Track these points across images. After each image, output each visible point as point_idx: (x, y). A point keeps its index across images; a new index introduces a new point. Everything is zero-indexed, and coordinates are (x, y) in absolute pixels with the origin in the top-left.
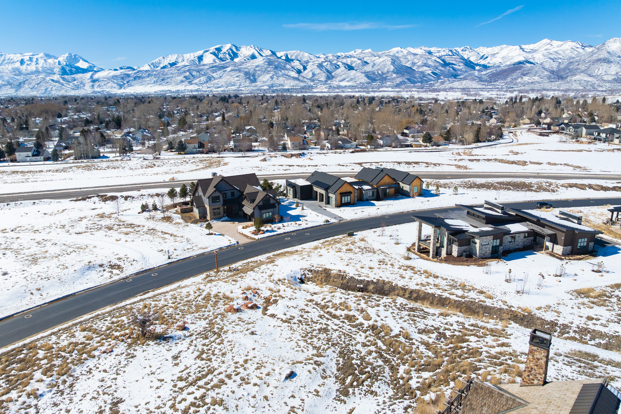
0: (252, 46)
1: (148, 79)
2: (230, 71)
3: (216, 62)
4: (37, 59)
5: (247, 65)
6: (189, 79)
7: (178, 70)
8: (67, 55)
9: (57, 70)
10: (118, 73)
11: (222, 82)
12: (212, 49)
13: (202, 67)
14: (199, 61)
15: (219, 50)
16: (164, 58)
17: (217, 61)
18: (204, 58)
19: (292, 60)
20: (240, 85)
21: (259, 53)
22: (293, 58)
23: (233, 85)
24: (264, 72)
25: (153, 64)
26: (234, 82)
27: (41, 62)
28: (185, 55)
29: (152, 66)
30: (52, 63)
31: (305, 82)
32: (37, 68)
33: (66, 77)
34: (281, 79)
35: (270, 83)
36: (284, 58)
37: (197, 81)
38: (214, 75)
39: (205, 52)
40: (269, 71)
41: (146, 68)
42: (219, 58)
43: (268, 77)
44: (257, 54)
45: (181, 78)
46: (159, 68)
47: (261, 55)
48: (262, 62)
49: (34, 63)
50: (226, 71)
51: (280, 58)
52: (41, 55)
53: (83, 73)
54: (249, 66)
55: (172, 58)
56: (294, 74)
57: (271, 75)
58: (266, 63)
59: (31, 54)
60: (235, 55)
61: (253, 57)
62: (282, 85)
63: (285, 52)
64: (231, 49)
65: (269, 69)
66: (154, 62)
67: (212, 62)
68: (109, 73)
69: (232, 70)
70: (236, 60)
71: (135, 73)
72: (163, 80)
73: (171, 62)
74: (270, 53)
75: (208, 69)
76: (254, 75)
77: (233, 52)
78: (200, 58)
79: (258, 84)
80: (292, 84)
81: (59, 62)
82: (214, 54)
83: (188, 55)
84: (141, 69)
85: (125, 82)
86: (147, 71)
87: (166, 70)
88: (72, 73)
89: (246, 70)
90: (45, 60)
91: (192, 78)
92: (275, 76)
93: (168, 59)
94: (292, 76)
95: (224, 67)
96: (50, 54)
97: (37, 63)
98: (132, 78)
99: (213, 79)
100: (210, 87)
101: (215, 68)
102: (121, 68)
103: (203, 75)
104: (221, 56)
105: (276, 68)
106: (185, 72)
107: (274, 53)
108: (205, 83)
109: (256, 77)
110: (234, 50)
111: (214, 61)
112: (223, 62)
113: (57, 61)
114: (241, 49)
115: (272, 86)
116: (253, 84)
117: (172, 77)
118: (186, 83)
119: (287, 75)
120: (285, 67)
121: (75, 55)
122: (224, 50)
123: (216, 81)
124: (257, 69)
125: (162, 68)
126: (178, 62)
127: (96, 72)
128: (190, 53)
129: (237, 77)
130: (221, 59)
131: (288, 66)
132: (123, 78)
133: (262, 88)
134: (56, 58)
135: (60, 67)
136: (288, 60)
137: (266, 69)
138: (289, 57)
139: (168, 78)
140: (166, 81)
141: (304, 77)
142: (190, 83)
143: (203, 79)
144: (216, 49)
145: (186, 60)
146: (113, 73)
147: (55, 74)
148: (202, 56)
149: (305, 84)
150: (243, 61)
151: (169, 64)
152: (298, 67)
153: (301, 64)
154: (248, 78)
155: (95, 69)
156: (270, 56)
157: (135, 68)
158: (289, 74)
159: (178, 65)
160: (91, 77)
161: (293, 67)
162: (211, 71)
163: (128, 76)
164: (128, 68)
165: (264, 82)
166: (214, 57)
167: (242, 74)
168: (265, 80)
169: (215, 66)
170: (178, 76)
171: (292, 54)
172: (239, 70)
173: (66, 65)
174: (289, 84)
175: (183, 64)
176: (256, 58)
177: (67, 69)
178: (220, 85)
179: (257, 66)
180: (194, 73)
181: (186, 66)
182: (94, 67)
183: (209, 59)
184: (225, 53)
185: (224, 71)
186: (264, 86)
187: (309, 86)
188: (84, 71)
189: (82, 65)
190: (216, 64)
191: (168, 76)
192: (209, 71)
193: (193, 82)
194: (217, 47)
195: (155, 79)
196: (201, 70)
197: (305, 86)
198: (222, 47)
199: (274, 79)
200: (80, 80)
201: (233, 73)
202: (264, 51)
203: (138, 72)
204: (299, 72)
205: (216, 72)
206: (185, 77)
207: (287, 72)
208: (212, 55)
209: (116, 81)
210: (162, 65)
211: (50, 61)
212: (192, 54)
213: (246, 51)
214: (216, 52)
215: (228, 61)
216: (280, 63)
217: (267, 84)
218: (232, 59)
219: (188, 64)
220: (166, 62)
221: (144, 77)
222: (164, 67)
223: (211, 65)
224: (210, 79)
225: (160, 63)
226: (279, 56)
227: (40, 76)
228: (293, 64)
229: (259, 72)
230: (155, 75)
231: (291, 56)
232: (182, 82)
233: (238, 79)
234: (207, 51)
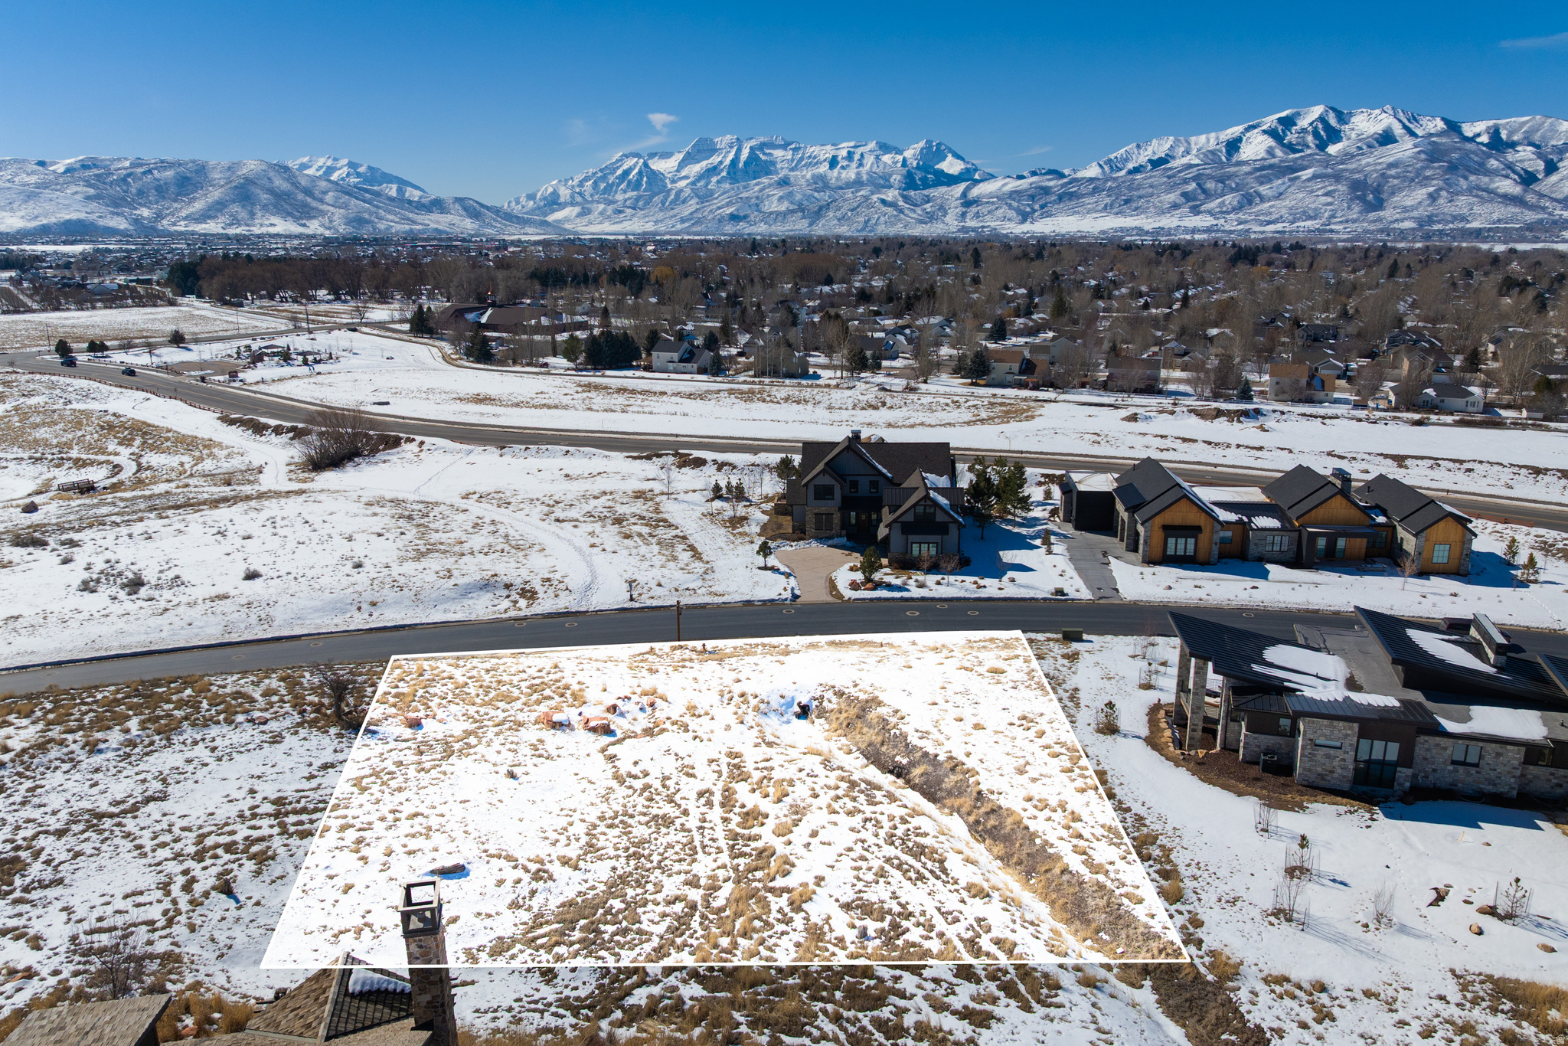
0: (1388, 108)
1: (1092, 200)
2: (1309, 180)
3: (1273, 156)
4: (862, 155)
5: (1364, 162)
6: (1195, 199)
7: (1169, 177)
8: (922, 144)
9: (896, 179)
10: (1023, 184)
11: (1282, 207)
12: (1270, 121)
13: (1233, 169)
14: (1229, 154)
15: (1288, 122)
16: (1138, 146)
17: (1279, 153)
18: (1243, 145)
19: (1513, 145)
20: (1333, 216)
21: (1405, 127)
22: (1515, 138)
23: (1310, 218)
24: (1412, 180)
25: (1109, 162)
26: (1315, 209)
27: (869, 160)
28: (1193, 139)
29: (1107, 168)
30: (889, 162)
31: (1544, 209)
32: (858, 174)
33: (912, 193)
34: (1463, 200)
35: (1423, 212)
36: (1484, 139)
37: (1213, 205)
38: (1263, 189)
39: (1247, 130)
40: (1427, 178)
41: (1093, 171)
42: (1284, 145)
43: (1421, 194)
44: (1398, 130)
45: (1173, 197)
46: (1123, 173)
47: (1412, 134)
48: (1409, 153)
49: (854, 165)
50: (1298, 178)
51: (1472, 140)
52: (872, 145)
53: (949, 185)
54: (1368, 165)
55: (1158, 147)
56: (1507, 186)
57: (1431, 189)
58: (1423, 156)
59: (852, 144)
60: (1334, 136)
61: (1386, 138)
62: (1463, 219)
63: (1491, 123)
64: (1322, 119)
65: (1428, 173)
66: (1112, 156)
67: (1262, 154)
68: (1004, 185)
69: (1315, 177)
70: (1333, 149)
71: (1063, 186)
72: (1127, 202)
73: (1155, 158)
74: (1441, 125)
75: (1250, 173)
76: (1378, 191)
77: (1327, 127)
78: (1233, 145)
79: (1387, 214)
80: (1495, 216)
81: (904, 160)
82: (1271, 133)
83: (1203, 138)
84: (1079, 175)
85: (1037, 207)
86: (1091, 180)
87: (1139, 177)
88: (926, 185)
89: (1356, 176)
90: (877, 158)
91: (1202, 197)
92: (1444, 194)
93: (1150, 149)
94: (1501, 191)
95: (1294, 168)
96: (890, 143)
97: (861, 165)
98: (1054, 198)
99: (1258, 200)
100: (1245, 222)
101: (1267, 170)
102: (1034, 173)
103: (1232, 190)
104: (1291, 137)
105: (1453, 168)
106: (1186, 181)
107: (1453, 127)
108: (1234, 209)
109: (1384, 196)
110: (1333, 121)
111: (1270, 152)
112: (1292, 156)
113: (900, 158)
114: (1353, 120)
115: (1430, 219)
116: (1372, 215)
117: (1152, 195)
118: (1185, 210)
119: (1486, 190)
120: (1482, 164)
121: (939, 145)
122: (1304, 122)
123: (1267, 205)
124: (1393, 172)
125: (1130, 172)
126: (1173, 158)
127: (977, 182)
128: (1208, 132)
129: (1326, 194)
130: (1291, 148)
131: (1493, 163)
132: (1032, 197)
133: (1396, 225)
134: (900, 152)
135: (904, 171)
136: (1498, 144)
137: (1418, 174)
138: (1504, 135)
139: (1140, 197)
140: (1134, 205)
141: (1541, 196)
142: (1195, 211)
143: (1231, 199)
144: (1280, 120)
145: (1194, 152)
146: (1013, 185)
147: (890, 187)
148: (1239, 140)
149: (1540, 216)
150: (1353, 150)
151: (1150, 161)
152: (1526, 165)
153: (1540, 156)
154: (1358, 198)
155: (977, 177)
156: (1441, 134)
157: (1066, 172)
158: (1493, 186)
159: (1173, 164)
160: (964, 194)
161: (1510, 166)
162: (1257, 178)
163: (1046, 191)
164: (1050, 172)
165: (1405, 209)
166: (1270, 142)
167: (1342, 188)
168: (1409, 202)
169: (1271, 167)
170: (1167, 192)
171: (1512, 125)
172: (1337, 177)
173: (918, 167)
174: (1483, 216)
175: (1185, 160)
176: (1396, 141)
177: (918, 175)
178: (1273, 217)
179: (1391, 166)
180: (1210, 185)
181: (1190, 166)
182: (976, 170)
183: (1256, 147)
184: (1304, 130)
185: (1290, 180)
186: (1402, 220)
187: (1555, 223)
188: (952, 180)
189: (951, 166)
190: (1273, 161)
191: (1142, 192)
192: (1249, 179)
193: (1202, 208)
194: (1283, 114)
195: (1108, 200)
196: (1229, 177)
197: (1540, 221)
198: (1298, 114)
199: (1441, 201)
200: (939, 201)
201: (1315, 185)
202: (1424, 121)
203: (1070, 183)
204: (1528, 179)
205: (1270, 181)
206: (1184, 195)
207: (1486, 179)
208: (1266, 137)
209: (1015, 204)
210: (1130, 166)
211: (887, 158)
212: (1213, 135)
213: (1366, 123)
214: (1280, 128)
215: (1309, 152)
216: (1467, 153)
217: (1415, 214)
218: (1322, 146)
219: (1197, 161)
220: (1143, 158)
221: (1083, 196)
222: (1137, 170)
223: (1258, 164)
224: (1248, 200)
225: (1127, 160)
226: (1469, 134)
227: (862, 193)
228: (1511, 156)
229: (1396, 182)
230: (1110, 188)
231: (1511, 134)
232: (1175, 206)
233: (1329, 199)
234: (1254, 127)
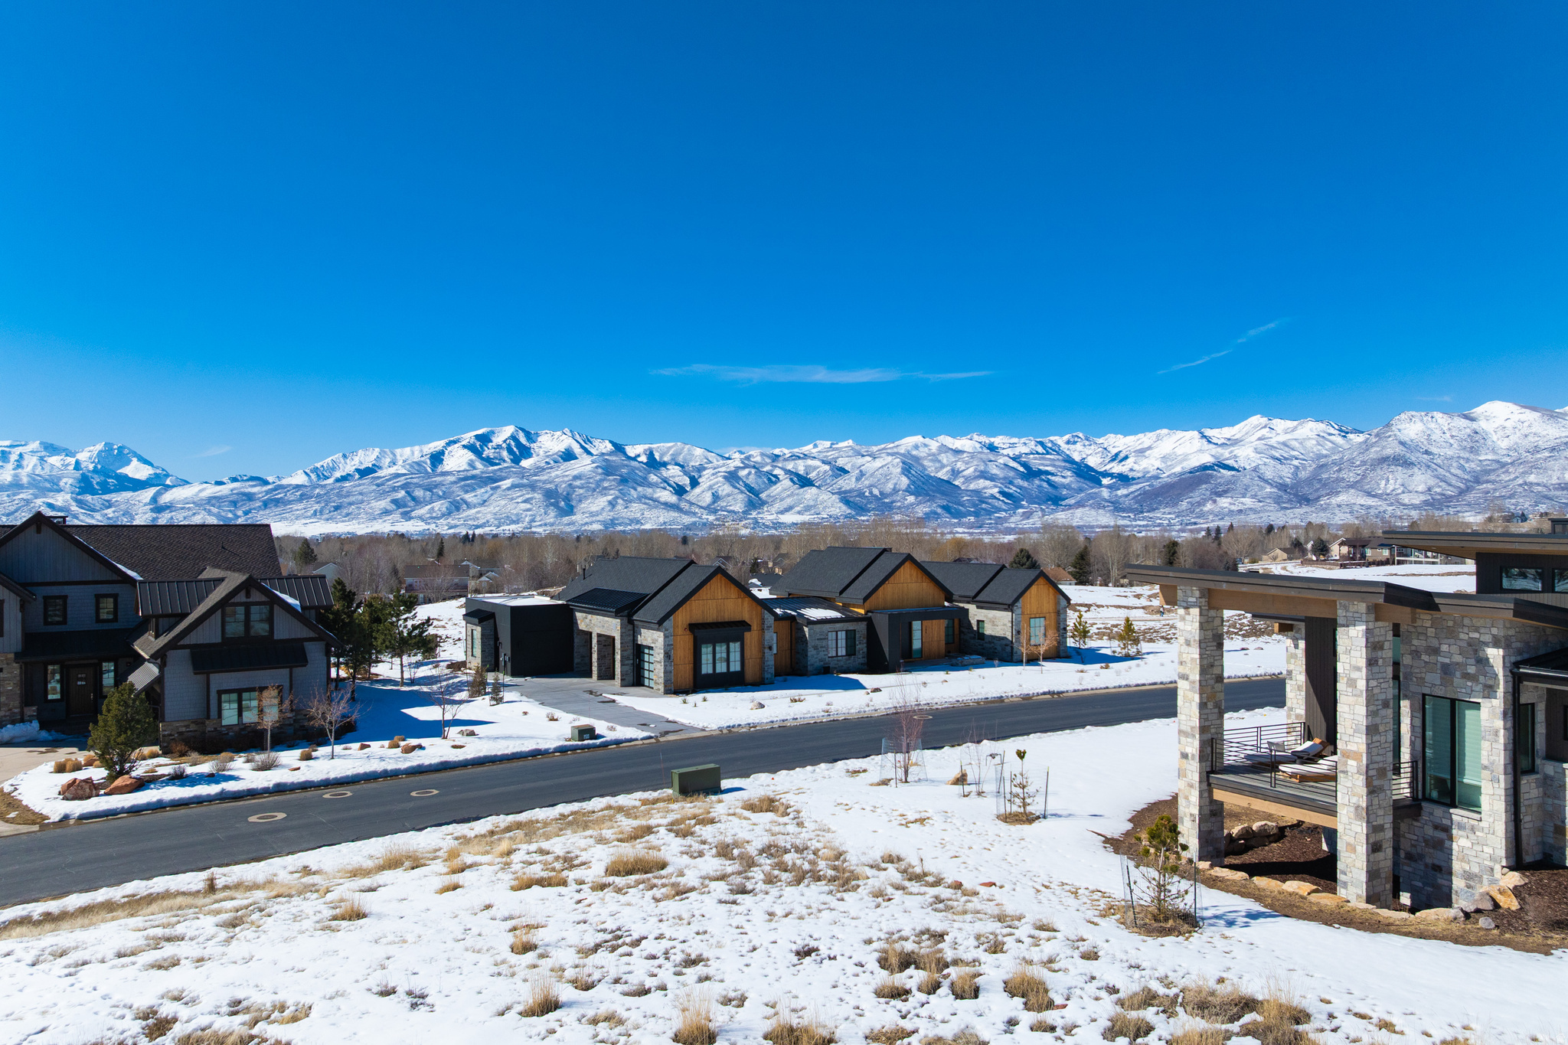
0: (566, 430)
1: (301, 506)
2: (509, 489)
3: (474, 468)
4: (21, 455)
5: (553, 474)
6: (405, 506)
7: (378, 485)
8: (100, 447)
9: (67, 482)
10: (224, 490)
11: (486, 513)
12: (468, 437)
13: (439, 479)
14: (434, 466)
15: (485, 439)
16: (344, 456)
17: (479, 465)
18: (446, 458)
19: (665, 464)
20: (533, 521)
21: (582, 447)
22: (666, 459)
23: (513, 522)
24: (594, 490)
25: (315, 470)
26: (517, 515)
27: (30, 462)
28: (398, 451)
29: (313, 476)
30: (58, 464)
31: (695, 514)
32: (16, 476)
33: (89, 498)
34: (636, 507)
35: (606, 516)
36: (643, 459)
37: (423, 511)
38: (469, 497)
39: (449, 444)
40: (605, 488)
41: (299, 479)
42: (483, 459)
43: (602, 502)
44: (577, 450)
45: (384, 504)
46: (331, 481)
47: (589, 453)
48: (589, 468)
49: (10, 466)
50: (499, 487)
51: (634, 459)
52: (35, 445)
53: (135, 490)
54: (557, 476)
55: (365, 458)
56: (667, 496)
57: (610, 498)
58: (600, 471)
59: (8, 443)
60: (526, 452)
61: (568, 456)
62: (638, 522)
63: (647, 446)
64: (513, 437)
65: (606, 484)
66: (318, 465)
67: (465, 467)
68: (201, 491)
69: (513, 486)
70: (526, 463)
71: (267, 492)
72: (337, 508)
73: (362, 467)
74: (610, 447)
75: (455, 483)
76: (567, 498)
77: (519, 444)
78: (437, 458)
79: (578, 518)
80: (661, 520)
81: (78, 463)
82: (470, 447)
83: (407, 451)
84: (284, 482)
85: (240, 513)
86: (298, 487)
87: (347, 484)
88: (106, 490)
89: (548, 486)
90: (42, 459)
91: (412, 504)
92: (620, 501)
93: (356, 460)
94: (662, 500)
95: (493, 480)
96: (57, 443)
97: (19, 465)
98: (259, 504)
99: (464, 506)
100: (456, 526)
101: (470, 481)
102: (234, 480)
103: (440, 498)
104: (488, 452)
105: (624, 481)
106: (394, 489)
107: (619, 448)
108: (443, 515)
109: (574, 503)
110: (523, 440)
111: (471, 464)
112: (491, 468)
113: (72, 461)
114: (539, 439)
115: (613, 522)
116: (566, 520)
117: (362, 502)
118: (397, 516)
119: (651, 499)
120: (645, 479)
121: (121, 449)
122: (498, 440)
123: (473, 511)
124: (578, 483)
125: (337, 480)
126: (380, 468)
127: (168, 488)
128: (412, 445)
129: (526, 501)
130: (489, 461)
131: (653, 478)
132: (234, 503)
133: (586, 527)
134: (70, 453)
135: (78, 474)
136: (653, 464)
137: (598, 484)
138: (657, 457)
139: (351, 504)
140: (345, 511)
141: (692, 504)
142: (407, 516)
143: (439, 506)
144: (477, 437)
145: (400, 463)
146: (211, 490)
147: (60, 491)
148: (442, 453)
149: (694, 519)
150: (543, 464)
151: (358, 470)
152: (677, 480)
153: (686, 473)
154: (552, 504)
155: (168, 482)
156: (611, 454)
157: (270, 479)
158: (656, 496)
159: (380, 473)
160: (154, 499)
161: (665, 481)
162: (462, 487)
163: (250, 497)
164: (252, 479)
165: (592, 514)
166: (471, 456)
167: (538, 496)
168: (594, 508)
169: (473, 477)
170: (377, 499)
171: (664, 449)
172: (533, 487)
173: (95, 471)
174: (653, 520)
175: (393, 470)
176: (576, 458)
177: (96, 480)
178: (481, 522)
179: (576, 478)
180: (419, 493)
181: (397, 475)
182: (167, 476)
183: (458, 460)
184: (499, 447)
185: (492, 489)
186: (591, 523)
187: (704, 524)
188: (138, 485)
189: (136, 470)
190: (475, 472)
191: (352, 499)
192: (455, 488)
193: (413, 514)
194: (480, 432)
195: (317, 507)
196: (436, 486)
197: (694, 523)
198: (493, 432)
199: (619, 507)
200: (123, 507)
201: (516, 493)
202: (596, 442)
203: (275, 489)
204: (680, 491)
205: (474, 490)
206: (394, 501)
207: (650, 490)
208: (466, 451)
209: (215, 510)
210: (338, 474)
211: (55, 460)
212: (417, 448)
213: (551, 442)
214: (478, 444)
215: (506, 465)
216: (633, 469)
217: (600, 518)
218: (516, 461)
219: (404, 471)
220: (349, 467)
221: (290, 502)
222: (344, 478)
223: (462, 475)
224: (456, 506)
225: (333, 469)
226: (632, 454)
227: (21, 496)
228: (664, 473)
229: (581, 491)
230: (319, 495)
231: (661, 456)
232: (386, 512)
233: (528, 506)
234: (455, 442)
